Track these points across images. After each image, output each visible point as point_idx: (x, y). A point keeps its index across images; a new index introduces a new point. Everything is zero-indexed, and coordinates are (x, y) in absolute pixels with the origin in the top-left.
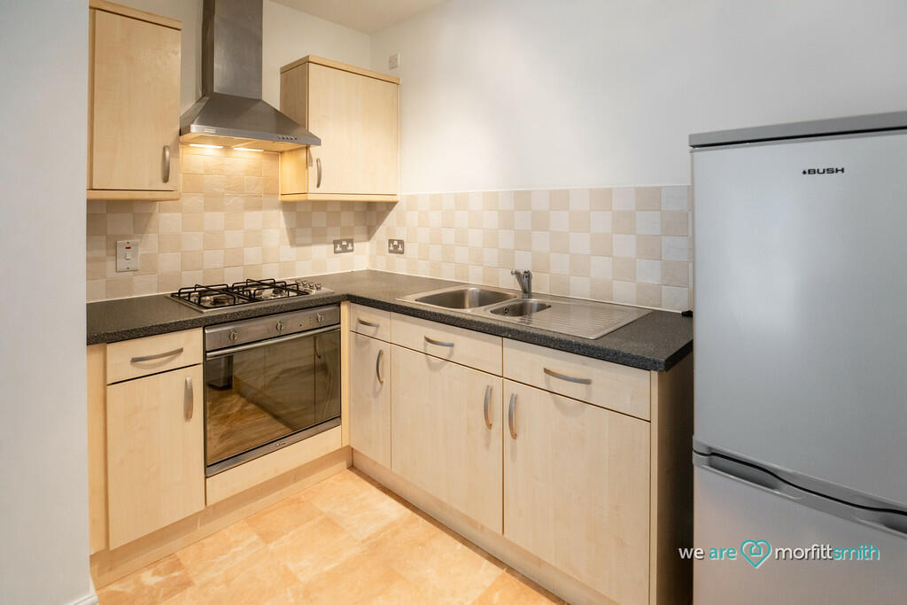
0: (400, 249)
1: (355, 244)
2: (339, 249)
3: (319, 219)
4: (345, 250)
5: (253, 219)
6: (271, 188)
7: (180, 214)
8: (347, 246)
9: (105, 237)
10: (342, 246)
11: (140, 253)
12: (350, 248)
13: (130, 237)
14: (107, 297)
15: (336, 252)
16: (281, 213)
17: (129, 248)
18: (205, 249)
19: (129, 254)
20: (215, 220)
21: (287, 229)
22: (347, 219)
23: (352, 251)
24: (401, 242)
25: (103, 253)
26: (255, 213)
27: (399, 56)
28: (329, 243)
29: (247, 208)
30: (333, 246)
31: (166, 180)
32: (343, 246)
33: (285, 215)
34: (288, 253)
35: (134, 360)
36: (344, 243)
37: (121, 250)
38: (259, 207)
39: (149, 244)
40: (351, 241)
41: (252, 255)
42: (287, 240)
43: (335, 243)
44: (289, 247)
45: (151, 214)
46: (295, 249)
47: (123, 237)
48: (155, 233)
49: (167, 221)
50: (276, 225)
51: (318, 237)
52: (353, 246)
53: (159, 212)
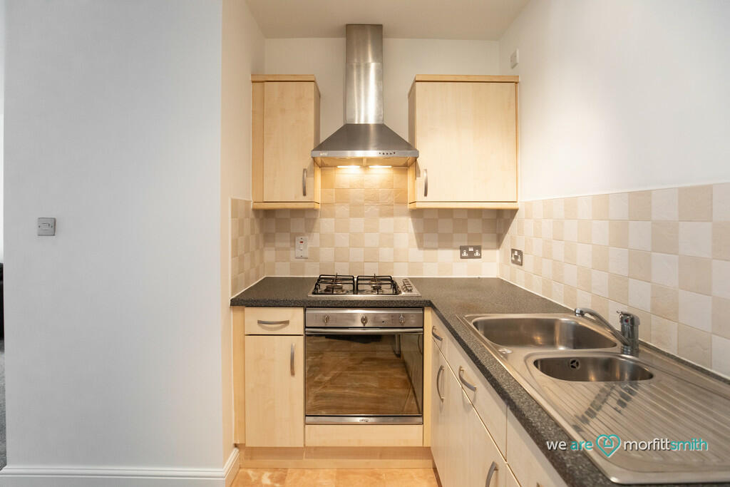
0: (519, 260)
1: (483, 251)
2: (465, 254)
3: (446, 226)
4: (471, 256)
5: (386, 224)
6: (400, 198)
7: (333, 219)
8: (474, 252)
9: (289, 234)
10: (468, 252)
11: (308, 246)
12: (477, 254)
13: (303, 235)
14: (291, 274)
15: (462, 257)
16: (410, 219)
17: (302, 242)
18: (350, 247)
19: (302, 245)
20: (357, 224)
21: (415, 233)
22: (475, 226)
23: (480, 257)
24: (520, 253)
25: (288, 245)
26: (388, 219)
27: (518, 52)
28: (455, 249)
29: (382, 215)
30: (459, 251)
31: (305, 194)
32: (470, 252)
33: (413, 221)
34: (416, 254)
35: (260, 322)
36: (471, 250)
37: (298, 243)
38: (391, 214)
39: (314, 241)
40: (479, 248)
41: (386, 254)
42: (415, 242)
43: (462, 249)
44: (417, 249)
45: (315, 219)
46: (422, 251)
47: (299, 234)
48: (317, 232)
49: (326, 224)
50: (405, 229)
51: (445, 242)
52: (480, 252)
53: (320, 218)
